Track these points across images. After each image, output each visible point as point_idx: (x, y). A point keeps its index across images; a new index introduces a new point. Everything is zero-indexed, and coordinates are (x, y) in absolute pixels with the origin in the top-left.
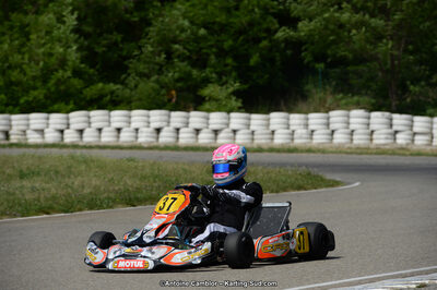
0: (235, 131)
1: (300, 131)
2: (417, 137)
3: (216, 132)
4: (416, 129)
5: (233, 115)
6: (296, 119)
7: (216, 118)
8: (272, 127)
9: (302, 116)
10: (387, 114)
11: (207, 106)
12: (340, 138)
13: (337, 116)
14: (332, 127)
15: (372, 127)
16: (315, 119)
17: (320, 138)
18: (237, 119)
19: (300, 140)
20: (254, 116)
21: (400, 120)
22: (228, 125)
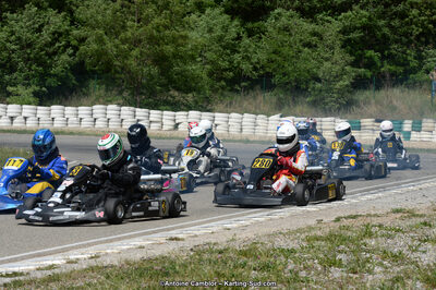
0: (25, 118)
1: (73, 119)
2: (152, 125)
3: (12, 118)
4: (151, 119)
5: (24, 106)
6: (69, 110)
7: (13, 109)
8: (52, 116)
9: (74, 108)
10: (132, 108)
11: (8, 99)
12: (100, 124)
13: (98, 109)
14: (94, 116)
15: (122, 117)
16: (83, 110)
17: (86, 124)
18: (27, 110)
19: (73, 125)
20: (39, 108)
21: (141, 112)
22: (21, 113)
